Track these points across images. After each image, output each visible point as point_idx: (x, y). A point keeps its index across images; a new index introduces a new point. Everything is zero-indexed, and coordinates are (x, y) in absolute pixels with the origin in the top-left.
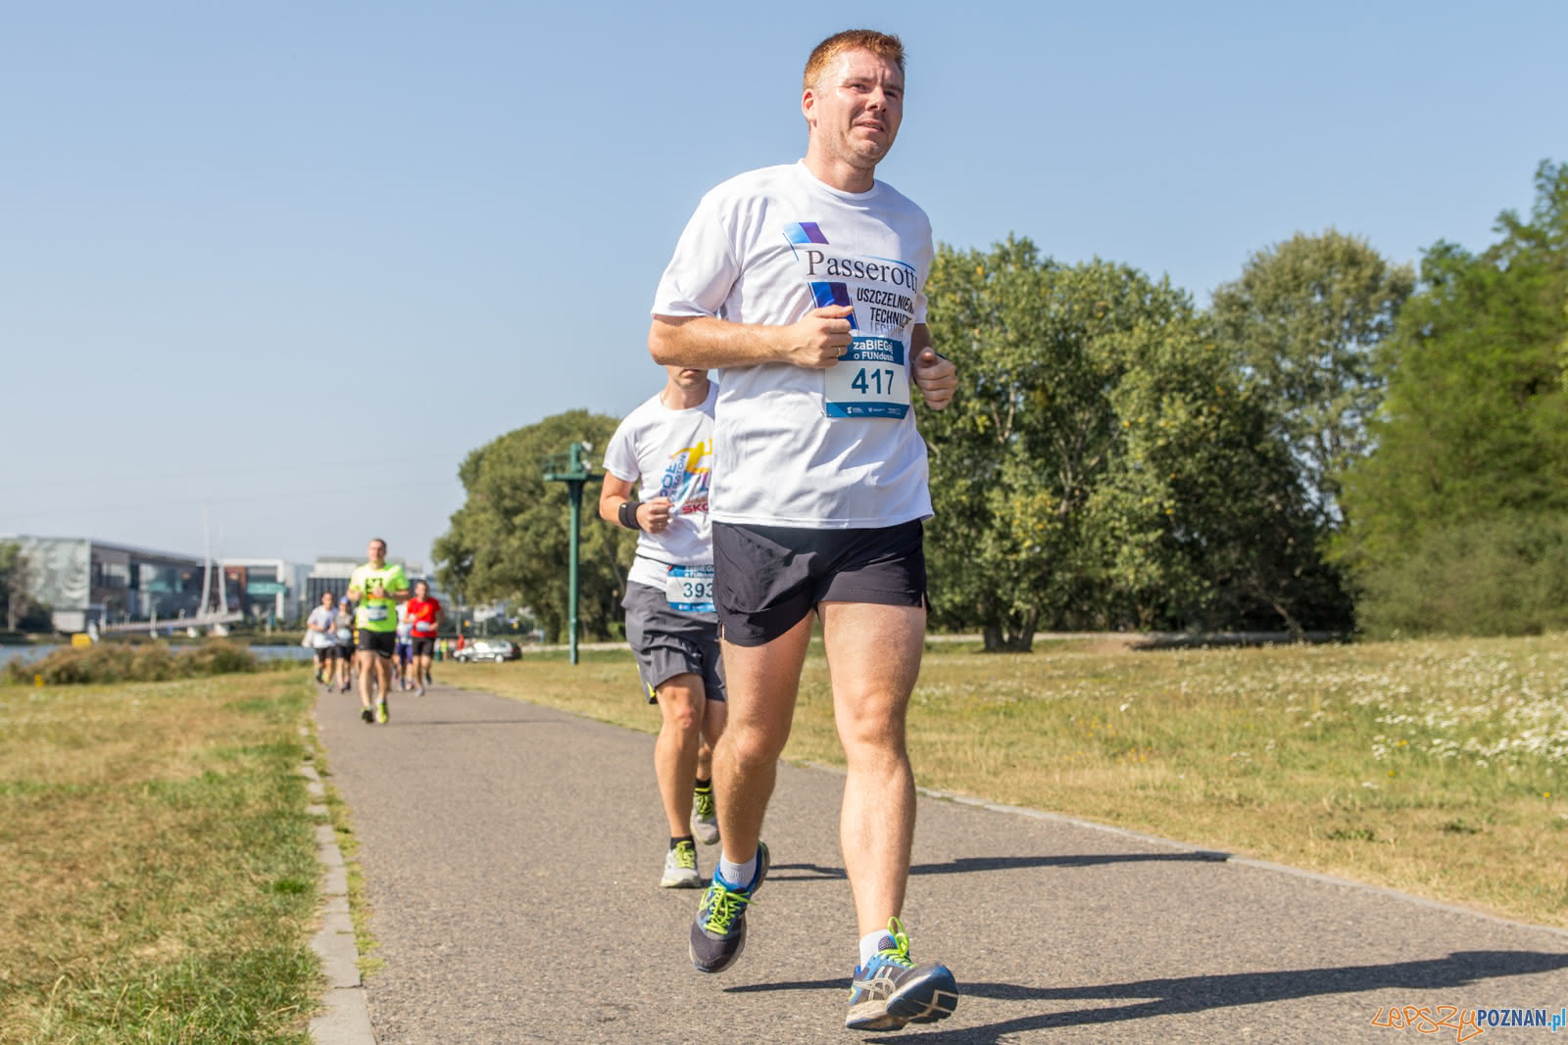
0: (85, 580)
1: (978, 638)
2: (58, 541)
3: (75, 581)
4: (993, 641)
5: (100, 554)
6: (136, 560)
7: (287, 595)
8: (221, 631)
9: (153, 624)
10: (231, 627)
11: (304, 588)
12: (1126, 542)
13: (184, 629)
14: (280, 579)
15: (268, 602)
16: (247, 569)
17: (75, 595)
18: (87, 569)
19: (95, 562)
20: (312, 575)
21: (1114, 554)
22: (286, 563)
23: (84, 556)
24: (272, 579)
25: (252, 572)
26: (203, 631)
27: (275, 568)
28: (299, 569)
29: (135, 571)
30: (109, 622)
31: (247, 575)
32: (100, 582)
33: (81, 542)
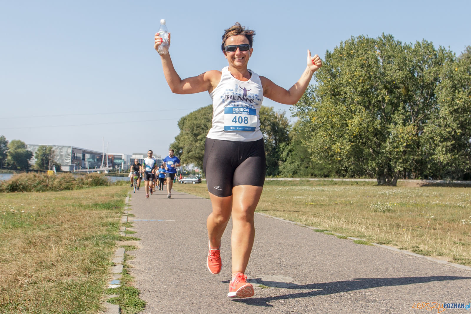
0: (70, 157)
1: (375, 180)
2: (63, 147)
3: (68, 158)
4: (382, 182)
5: (74, 150)
6: (84, 153)
7: (125, 163)
8: (106, 172)
9: (88, 170)
10: (109, 171)
11: (129, 161)
12: (439, 146)
13: (97, 172)
14: (123, 159)
15: (119, 165)
16: (114, 156)
17: (68, 161)
18: (71, 154)
19: (73, 152)
20: (131, 158)
21: (434, 150)
22: (124, 154)
23: (70, 151)
24: (121, 159)
25: (115, 157)
26: (101, 172)
27: (122, 156)
28: (128, 156)
29: (84, 155)
30: (76, 169)
31: (114, 158)
32: (74, 158)
33: (69, 147)
